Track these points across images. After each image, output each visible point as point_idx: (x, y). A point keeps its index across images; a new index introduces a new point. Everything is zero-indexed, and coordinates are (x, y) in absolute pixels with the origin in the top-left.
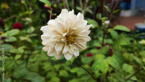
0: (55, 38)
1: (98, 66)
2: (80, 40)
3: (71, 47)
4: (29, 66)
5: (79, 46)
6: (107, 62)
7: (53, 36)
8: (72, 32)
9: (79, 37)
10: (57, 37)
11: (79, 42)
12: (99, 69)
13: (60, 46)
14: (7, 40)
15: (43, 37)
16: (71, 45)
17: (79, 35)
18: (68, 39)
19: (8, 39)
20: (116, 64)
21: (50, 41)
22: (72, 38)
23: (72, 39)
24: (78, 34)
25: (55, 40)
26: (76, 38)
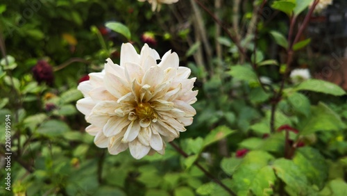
0: (104, 107)
1: (246, 180)
2: (167, 112)
3: (145, 129)
4: (104, 174)
5: (166, 126)
6: (275, 170)
7: (100, 103)
8: (143, 95)
9: (163, 107)
10: (108, 104)
11: (165, 118)
12: (250, 188)
13: (117, 125)
14: (56, 112)
15: (81, 104)
16: (145, 125)
17: (164, 102)
18: (137, 109)
19: (60, 109)
20: (297, 178)
21: (94, 114)
22: (146, 108)
23: (146, 110)
24: (161, 98)
25: (104, 111)
26: (156, 109)
